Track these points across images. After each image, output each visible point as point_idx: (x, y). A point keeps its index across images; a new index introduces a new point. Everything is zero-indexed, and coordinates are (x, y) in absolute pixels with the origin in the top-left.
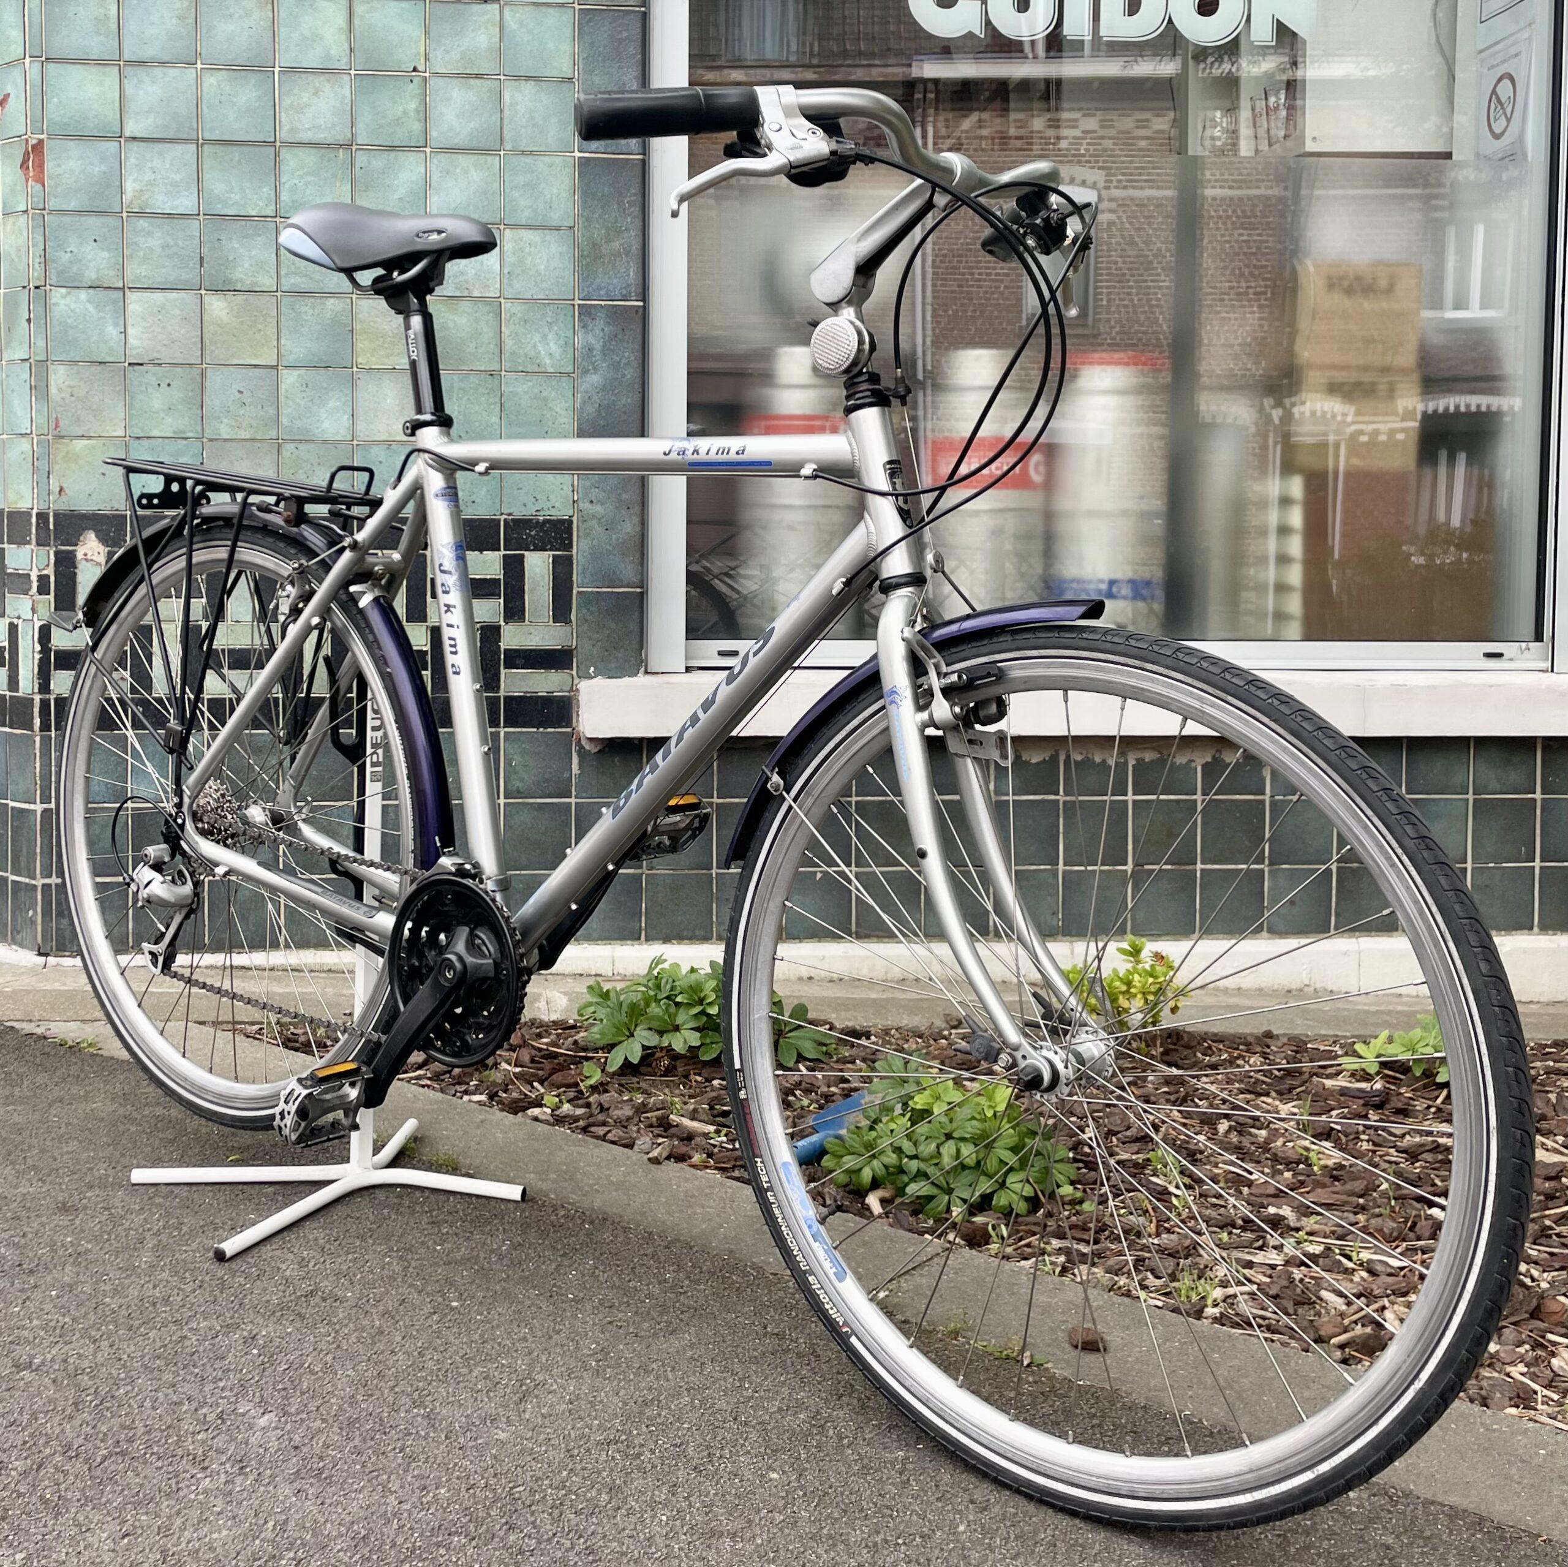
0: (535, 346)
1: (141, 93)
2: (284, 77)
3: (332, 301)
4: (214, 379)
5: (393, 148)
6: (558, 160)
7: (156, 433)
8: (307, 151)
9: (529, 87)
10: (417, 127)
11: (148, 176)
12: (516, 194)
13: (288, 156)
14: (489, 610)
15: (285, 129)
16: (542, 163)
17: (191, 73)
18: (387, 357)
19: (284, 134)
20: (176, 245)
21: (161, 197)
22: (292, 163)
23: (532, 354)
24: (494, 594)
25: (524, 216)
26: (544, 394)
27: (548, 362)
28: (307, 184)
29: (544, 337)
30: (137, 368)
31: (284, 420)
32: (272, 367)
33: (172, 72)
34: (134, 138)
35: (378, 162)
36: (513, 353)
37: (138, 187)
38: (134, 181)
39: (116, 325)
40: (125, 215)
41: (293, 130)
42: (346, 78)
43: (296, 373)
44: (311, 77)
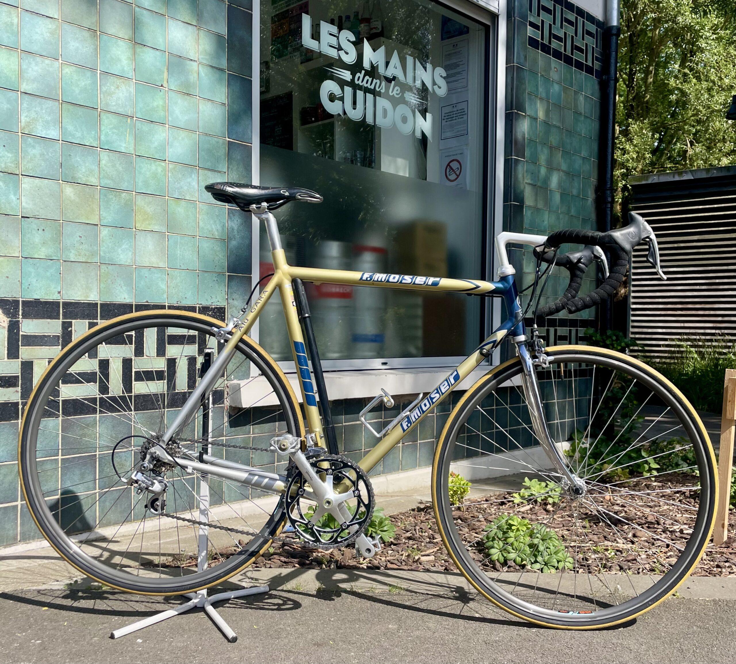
0: (211, 226)
1: (30, 69)
2: (102, 77)
3: (124, 194)
4: (68, 229)
5: (152, 122)
6: (221, 141)
7: (36, 256)
8: (114, 116)
9: (209, 105)
10: (162, 113)
11: (33, 115)
12: (203, 153)
13: (104, 117)
14: (192, 350)
15: (103, 103)
16: (214, 140)
17: (57, 64)
18: (149, 224)
19: (102, 105)
20: (48, 154)
21: (40, 128)
22: (106, 121)
23: (210, 229)
24: (194, 342)
25: (208, 164)
26: (215, 248)
27: (216, 234)
28: (113, 133)
29: (215, 221)
30: (26, 219)
31: (102, 253)
32: (95, 225)
33: (47, 61)
34: (26, 93)
35: (146, 127)
36: (203, 228)
37: (28, 120)
38: (26, 117)
39: (15, 194)
40: (20, 134)
41: (107, 104)
42: (131, 83)
43: (107, 229)
44: (115, 79)
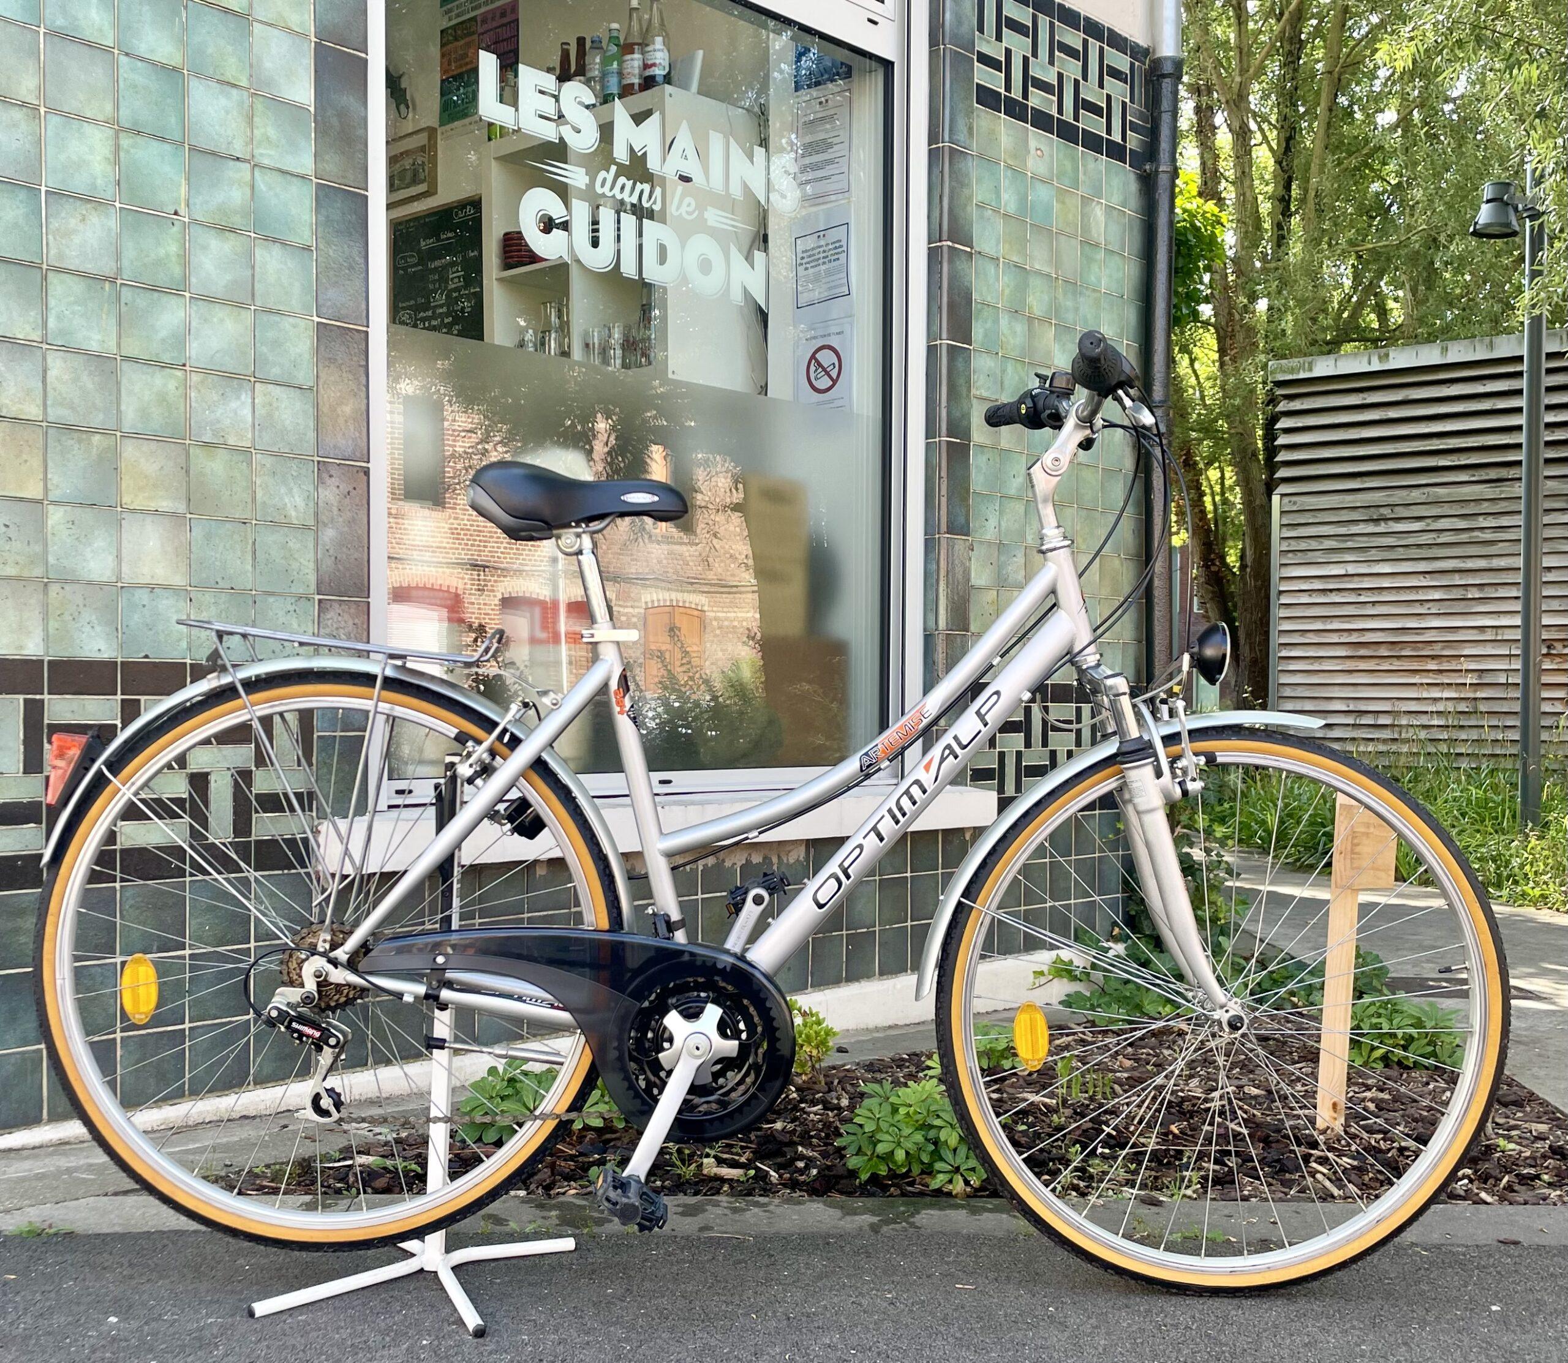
0: (282, 499)
2: (51, 200)
3: (97, 436)
5: (154, 289)
6: (302, 324)
8: (76, 278)
9: (276, 249)
10: (177, 271)
12: (264, 349)
13: (55, 281)
14: (241, 755)
15: (52, 252)
16: (287, 323)
18: (150, 498)
19: (52, 257)
22: (59, 289)
23: (280, 505)
24: (248, 740)
25: (275, 372)
26: (291, 544)
27: (293, 514)
28: (73, 313)
29: (290, 490)
31: (51, 560)
32: (38, 501)
35: (142, 300)
36: (264, 503)
41: (61, 256)
42: (113, 210)
43: (62, 509)
44: (79, 203)
